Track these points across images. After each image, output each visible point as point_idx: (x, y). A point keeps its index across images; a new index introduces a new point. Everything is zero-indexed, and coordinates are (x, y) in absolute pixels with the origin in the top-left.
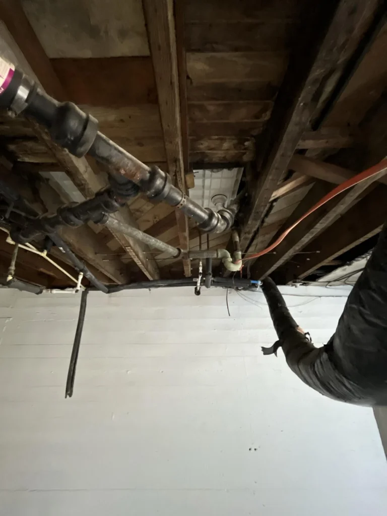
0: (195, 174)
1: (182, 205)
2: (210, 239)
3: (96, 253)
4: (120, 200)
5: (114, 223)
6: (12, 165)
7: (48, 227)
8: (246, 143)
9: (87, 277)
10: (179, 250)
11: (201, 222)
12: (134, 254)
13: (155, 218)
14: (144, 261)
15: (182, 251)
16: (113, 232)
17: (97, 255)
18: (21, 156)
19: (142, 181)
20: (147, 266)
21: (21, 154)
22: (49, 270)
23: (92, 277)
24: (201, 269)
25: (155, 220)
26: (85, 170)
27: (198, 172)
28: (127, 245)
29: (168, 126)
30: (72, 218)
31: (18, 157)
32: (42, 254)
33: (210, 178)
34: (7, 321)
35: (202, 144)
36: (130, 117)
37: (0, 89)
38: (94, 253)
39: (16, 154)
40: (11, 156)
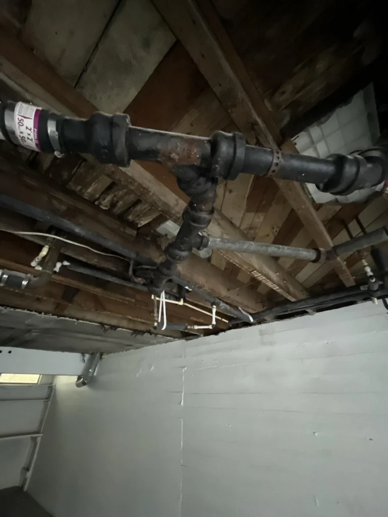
1: (277, 164)
2: (365, 225)
3: (228, 290)
4: (203, 207)
5: (217, 242)
6: (136, 232)
7: (165, 271)
10: (317, 250)
11: (326, 180)
12: (264, 278)
13: (273, 228)
14: (282, 284)
15: (322, 249)
16: (230, 259)
17: (230, 291)
18: (138, 221)
19: (203, 158)
20: (288, 289)
21: (138, 220)
22: (198, 318)
24: (368, 269)
25: (275, 230)
26: (176, 203)
27: (298, 137)
28: (253, 269)
30: (178, 252)
31: (137, 224)
32: (181, 303)
33: (323, 137)
34: (183, 370)
35: (284, 93)
36: (192, 125)
37: (34, 130)
38: (226, 290)
39: (135, 222)
40: (133, 225)
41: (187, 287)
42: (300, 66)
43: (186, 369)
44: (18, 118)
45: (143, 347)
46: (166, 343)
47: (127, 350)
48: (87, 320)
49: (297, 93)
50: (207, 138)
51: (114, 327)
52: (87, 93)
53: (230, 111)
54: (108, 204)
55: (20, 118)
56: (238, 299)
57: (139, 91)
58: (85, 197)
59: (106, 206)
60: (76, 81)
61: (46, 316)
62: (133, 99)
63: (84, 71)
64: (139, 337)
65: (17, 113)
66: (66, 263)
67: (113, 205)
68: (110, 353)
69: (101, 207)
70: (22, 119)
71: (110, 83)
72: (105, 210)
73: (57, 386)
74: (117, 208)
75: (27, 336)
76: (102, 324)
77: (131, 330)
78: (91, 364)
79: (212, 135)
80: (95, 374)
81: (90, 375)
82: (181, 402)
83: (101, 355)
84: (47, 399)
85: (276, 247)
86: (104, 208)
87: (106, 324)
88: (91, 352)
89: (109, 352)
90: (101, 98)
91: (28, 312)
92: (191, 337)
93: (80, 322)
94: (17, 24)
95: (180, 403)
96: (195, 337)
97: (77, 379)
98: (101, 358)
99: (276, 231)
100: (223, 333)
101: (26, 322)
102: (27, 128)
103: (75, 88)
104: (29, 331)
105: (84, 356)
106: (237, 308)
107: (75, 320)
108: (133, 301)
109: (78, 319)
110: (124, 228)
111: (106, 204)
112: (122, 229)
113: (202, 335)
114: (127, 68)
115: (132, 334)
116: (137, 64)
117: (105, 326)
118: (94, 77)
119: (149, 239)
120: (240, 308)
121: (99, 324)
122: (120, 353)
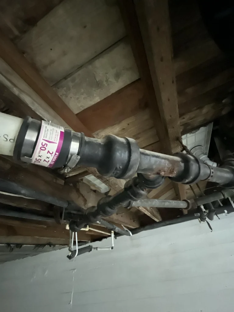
6: (64, 182)
8: (224, 101)
9: (117, 231)
12: (145, 210)
17: (118, 215)
23: (119, 230)
24: (203, 207)
29: (171, 116)
32: (87, 229)
34: (74, 272)
35: (184, 118)
36: (128, 124)
37: (56, 154)
38: (116, 214)
39: (65, 175)
40: (63, 176)
41: (98, 222)
43: (76, 270)
44: (42, 143)
46: (60, 249)
51: (19, 246)
52: (61, 92)
55: (44, 142)
56: (122, 219)
60: (54, 83)
63: (64, 78)
64: (40, 249)
65: (42, 138)
70: (45, 144)
71: (82, 90)
76: (9, 245)
77: (34, 245)
82: (71, 301)
87: (12, 244)
90: (71, 98)
94: (16, 32)
95: (70, 303)
96: (84, 243)
100: (105, 239)
102: (49, 152)
103: (51, 87)
106: (121, 225)
108: (45, 227)
110: (56, 179)
112: (54, 181)
113: (89, 241)
114: (98, 85)
115: (35, 248)
116: (106, 85)
117: (11, 245)
118: (71, 84)
119: (71, 185)
120: (122, 225)
121: (6, 245)
122: (17, 260)
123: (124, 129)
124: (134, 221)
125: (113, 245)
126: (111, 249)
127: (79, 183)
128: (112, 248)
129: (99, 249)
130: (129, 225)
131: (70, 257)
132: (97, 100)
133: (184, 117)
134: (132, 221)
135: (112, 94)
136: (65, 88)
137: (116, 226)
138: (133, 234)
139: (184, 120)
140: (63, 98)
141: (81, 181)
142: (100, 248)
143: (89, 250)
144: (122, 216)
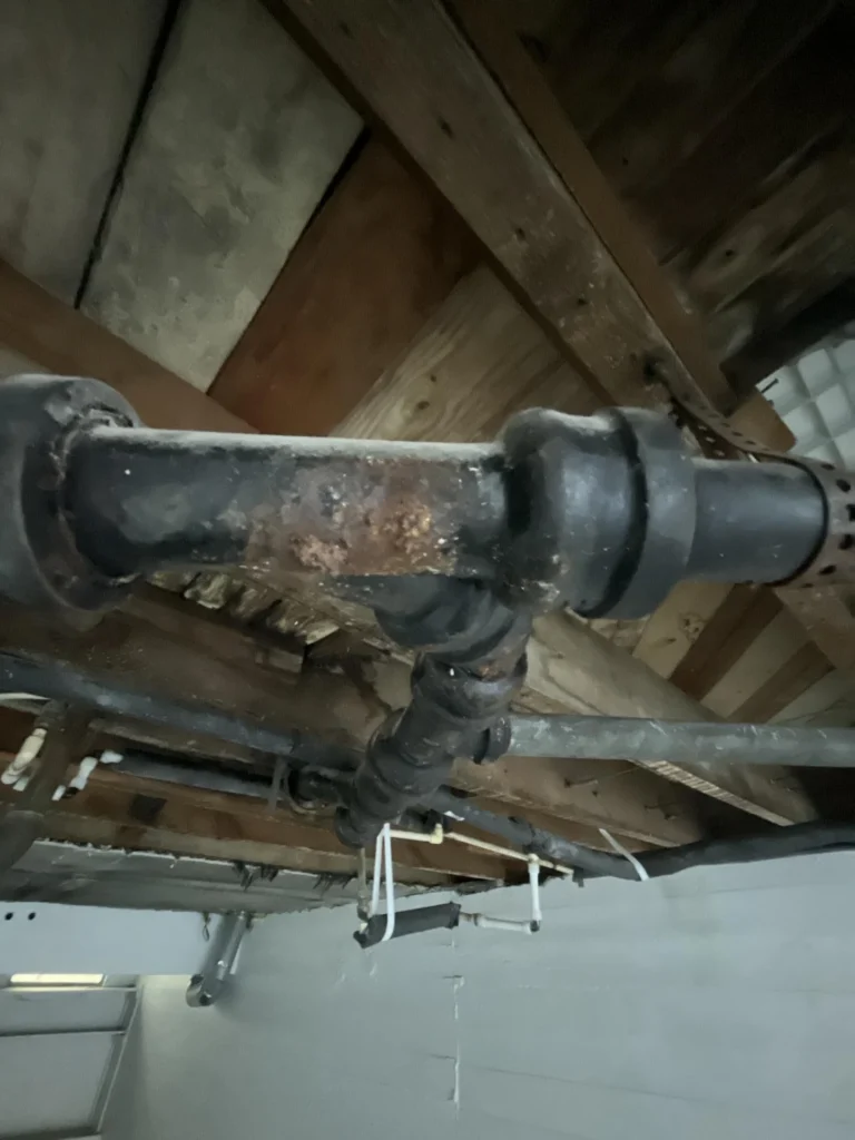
0: (768, 395)
4: (486, 670)
6: (300, 660)
12: (677, 769)
13: (687, 623)
17: (573, 787)
18: (304, 632)
21: (303, 628)
25: (693, 626)
27: (776, 381)
31: (304, 637)
32: (437, 837)
33: (837, 375)
34: (456, 987)
35: (729, 253)
36: (433, 379)
38: (562, 784)
39: (298, 635)
40: (291, 641)
41: (449, 814)
42: (790, 161)
43: (462, 982)
45: (347, 903)
46: (407, 896)
47: (311, 908)
48: (200, 856)
49: (784, 247)
50: (484, 449)
51: (269, 871)
52: (114, 317)
53: (562, 324)
54: (220, 597)
56: (596, 806)
57: (263, 297)
58: (153, 583)
59: (214, 601)
60: (77, 285)
61: (99, 851)
62: (250, 319)
63: (93, 257)
64: (336, 887)
66: (111, 757)
67: (233, 597)
68: (271, 912)
69: (201, 602)
71: (175, 281)
72: (213, 609)
73: (146, 992)
74: (244, 603)
75: (67, 885)
76: (240, 864)
77: (313, 873)
78: (223, 944)
79: (502, 431)
80: (233, 971)
81: (221, 976)
82: (453, 1091)
83: (250, 917)
84: (119, 1028)
85: (740, 734)
86: (210, 606)
87: (249, 863)
88: (224, 910)
89: (268, 911)
90: (155, 328)
91: (53, 844)
92: (471, 887)
93: (183, 862)
95: (452, 1098)
96: (483, 886)
97: (189, 983)
98: (248, 926)
99: (697, 629)
101: (54, 862)
103: (77, 306)
104: (68, 876)
105: (207, 920)
106: (597, 830)
107: (170, 857)
109: (177, 855)
110: (267, 652)
111: (213, 596)
112: (260, 658)
113: (500, 882)
114: (216, 234)
115: (319, 883)
116: (247, 220)
117: (247, 867)
118: (125, 270)
119: (338, 670)
120: (603, 831)
121: (232, 864)
122: (295, 914)
123: (422, 406)
124: (667, 816)
125: (538, 916)
126: (527, 928)
127: (375, 664)
128: (535, 927)
129: (483, 923)
130: (639, 831)
131: (362, 939)
132: (246, 304)
133: (729, 244)
134: (659, 813)
135: (292, 253)
136: (115, 296)
137: (546, 835)
138: (651, 873)
139: (736, 265)
140: (133, 339)
141: (384, 657)
142: (488, 919)
143: (448, 919)
144: (595, 793)
